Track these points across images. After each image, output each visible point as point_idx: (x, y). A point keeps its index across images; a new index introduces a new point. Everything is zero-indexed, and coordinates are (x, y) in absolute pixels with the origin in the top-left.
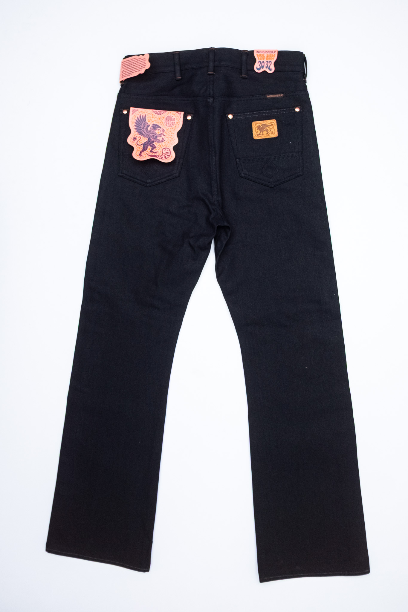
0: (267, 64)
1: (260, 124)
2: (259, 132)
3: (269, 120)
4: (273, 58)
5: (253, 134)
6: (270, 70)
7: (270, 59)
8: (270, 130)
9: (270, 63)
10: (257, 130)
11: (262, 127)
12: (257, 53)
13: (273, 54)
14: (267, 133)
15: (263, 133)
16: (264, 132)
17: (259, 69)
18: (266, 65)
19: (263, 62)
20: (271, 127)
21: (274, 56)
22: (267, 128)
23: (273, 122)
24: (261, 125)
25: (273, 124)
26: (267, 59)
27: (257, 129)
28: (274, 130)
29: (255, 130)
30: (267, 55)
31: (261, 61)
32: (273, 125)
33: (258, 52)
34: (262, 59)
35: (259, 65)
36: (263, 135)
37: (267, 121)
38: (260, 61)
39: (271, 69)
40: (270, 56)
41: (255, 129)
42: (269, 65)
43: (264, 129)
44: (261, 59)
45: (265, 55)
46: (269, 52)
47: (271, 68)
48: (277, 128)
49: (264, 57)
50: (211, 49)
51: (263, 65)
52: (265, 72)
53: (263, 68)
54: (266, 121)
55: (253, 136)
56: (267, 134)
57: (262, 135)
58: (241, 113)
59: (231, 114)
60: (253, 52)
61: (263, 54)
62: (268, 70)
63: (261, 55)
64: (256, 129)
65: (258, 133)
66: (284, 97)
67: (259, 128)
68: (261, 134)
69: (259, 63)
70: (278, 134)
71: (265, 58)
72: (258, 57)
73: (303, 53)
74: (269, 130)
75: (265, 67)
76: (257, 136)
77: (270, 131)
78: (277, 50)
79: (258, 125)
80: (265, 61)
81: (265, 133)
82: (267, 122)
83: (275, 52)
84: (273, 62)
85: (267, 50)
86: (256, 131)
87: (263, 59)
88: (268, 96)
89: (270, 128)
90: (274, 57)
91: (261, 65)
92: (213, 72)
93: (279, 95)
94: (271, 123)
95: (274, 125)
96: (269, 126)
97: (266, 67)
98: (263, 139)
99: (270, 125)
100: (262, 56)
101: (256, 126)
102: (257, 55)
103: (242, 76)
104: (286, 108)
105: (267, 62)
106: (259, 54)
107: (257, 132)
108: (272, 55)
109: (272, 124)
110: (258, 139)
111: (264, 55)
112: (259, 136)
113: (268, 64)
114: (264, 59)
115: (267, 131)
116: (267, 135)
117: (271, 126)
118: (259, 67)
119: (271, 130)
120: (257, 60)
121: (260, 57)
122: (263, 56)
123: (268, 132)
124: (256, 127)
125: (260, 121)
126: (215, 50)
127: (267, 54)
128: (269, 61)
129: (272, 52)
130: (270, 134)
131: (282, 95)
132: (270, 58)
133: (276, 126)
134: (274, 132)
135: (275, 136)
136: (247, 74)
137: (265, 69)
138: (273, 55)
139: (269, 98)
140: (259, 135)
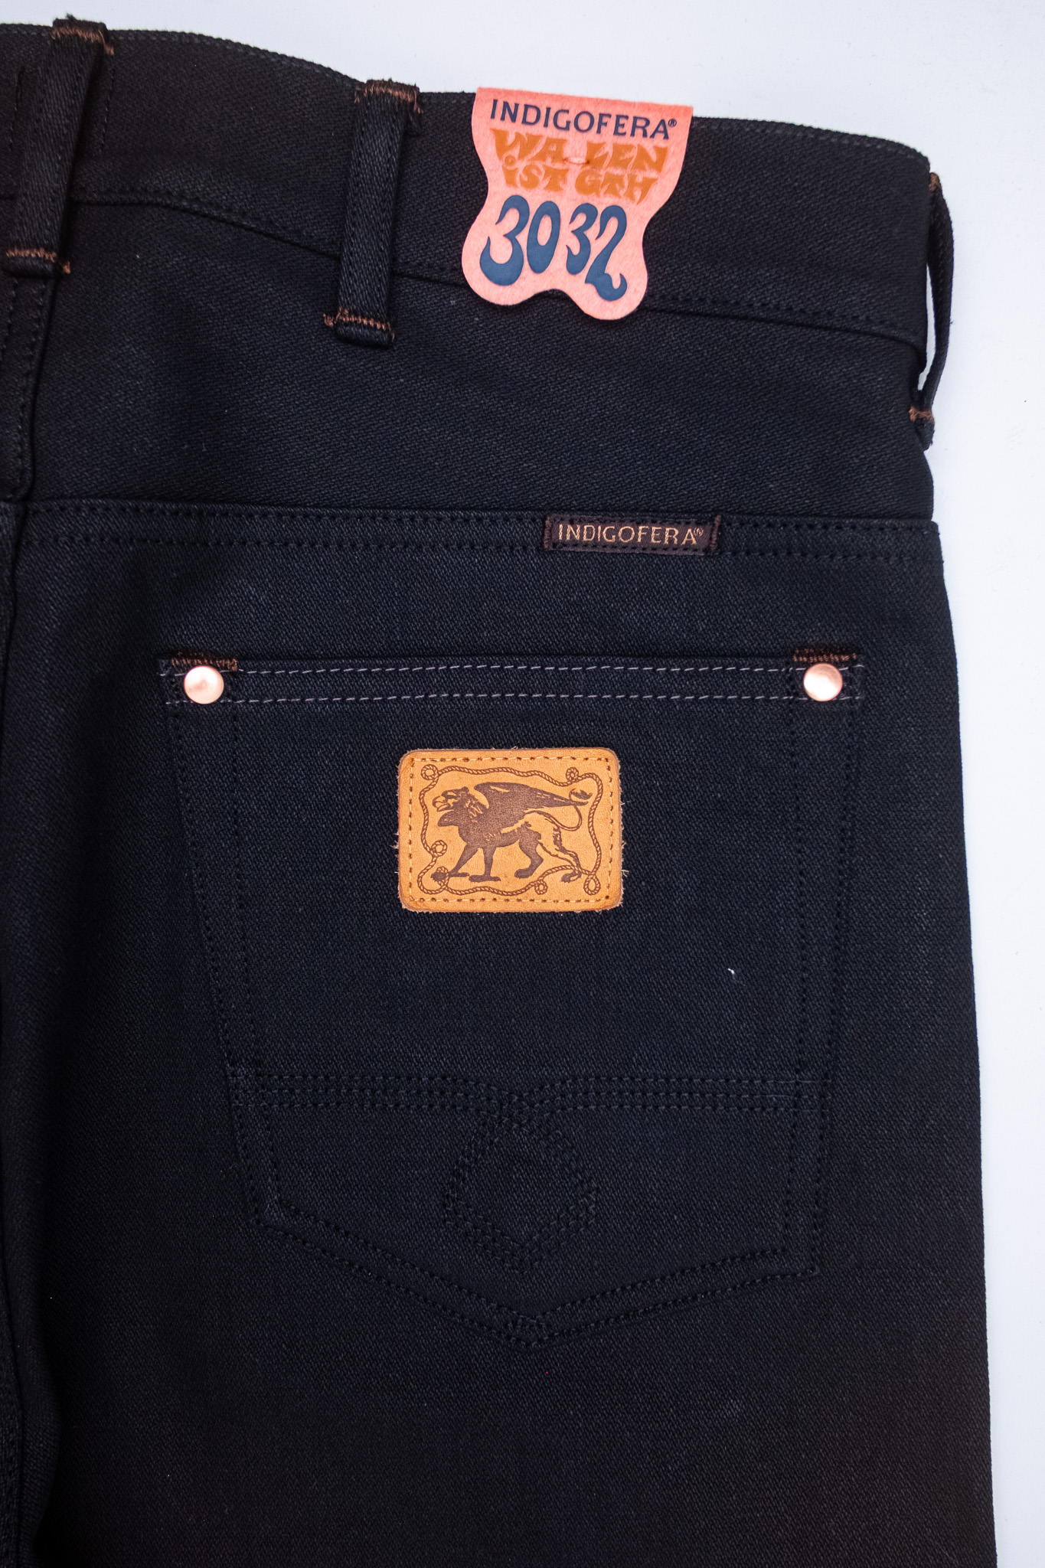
0: (580, 233)
1: (470, 781)
2: (457, 846)
3: (553, 753)
4: (647, 185)
5: (403, 859)
6: (610, 293)
7: (612, 191)
8: (558, 841)
9: (613, 225)
10: (434, 834)
11: (483, 800)
12: (497, 123)
13: (649, 145)
14: (526, 863)
15: (489, 863)
16: (499, 854)
17: (505, 275)
18: (569, 240)
19: (550, 210)
20: (566, 815)
21: (658, 166)
22: (535, 821)
23: (590, 775)
24: (477, 788)
25: (588, 786)
26: (581, 186)
27: (440, 824)
28: (597, 844)
29: (423, 835)
30: (593, 148)
31: (535, 200)
32: (584, 795)
33: (509, 112)
34: (544, 183)
35: (511, 236)
36: (487, 877)
37: (539, 753)
38: (516, 203)
39: (616, 284)
40: (623, 164)
41: (419, 814)
42: (597, 247)
43: (505, 830)
44: (531, 184)
45: (567, 151)
46: (612, 123)
47: (613, 269)
48: (617, 827)
49: (558, 166)
50: (68, 31)
51: (544, 236)
52: (555, 301)
53: (538, 268)
54: (526, 754)
55: (395, 880)
56: (520, 874)
57: (474, 879)
58: (309, 658)
59: (211, 659)
60: (463, 103)
61: (551, 132)
62: (591, 289)
63: (534, 140)
64: (426, 820)
65: (448, 862)
66: (706, 550)
67: (457, 808)
68: (476, 865)
69: (513, 218)
70: (627, 882)
71: (572, 178)
72: (510, 161)
73: (925, 162)
74: (547, 839)
75: (559, 260)
76: (431, 884)
77: (552, 848)
78: (688, 110)
79: (450, 782)
80: (567, 204)
81: (509, 859)
82: (536, 766)
83: (664, 129)
84: (640, 215)
85: (598, 102)
86: (431, 840)
87: (553, 186)
88: (568, 532)
89: (559, 827)
90: (653, 174)
91: (523, 238)
92: (52, 256)
93: (671, 534)
94: (573, 776)
95: (598, 800)
96: (553, 801)
97: (574, 266)
98: (488, 915)
99: (563, 792)
100: (542, 156)
101: (437, 791)
102: (500, 136)
103: (338, 324)
104: (722, 655)
105: (588, 210)
106: (512, 129)
107: (432, 850)
108: (634, 153)
109: (579, 787)
110: (439, 916)
111: (561, 143)
112: (454, 882)
113: (591, 233)
114: (556, 180)
115: (529, 841)
116: (522, 883)
117: (566, 803)
118: (502, 253)
119: (566, 844)
120: (498, 191)
121: (521, 165)
122: (555, 151)
123: (537, 861)
124: (428, 800)
125: (472, 746)
126: (110, 51)
127: (592, 136)
128: (601, 203)
129: (640, 125)
130: (554, 880)
131: (693, 535)
132: (619, 179)
133: (617, 814)
134: (588, 863)
135: (594, 904)
136: (391, 311)
137: (556, 277)
138: (643, 153)
139: (575, 544)
140: (455, 873)
